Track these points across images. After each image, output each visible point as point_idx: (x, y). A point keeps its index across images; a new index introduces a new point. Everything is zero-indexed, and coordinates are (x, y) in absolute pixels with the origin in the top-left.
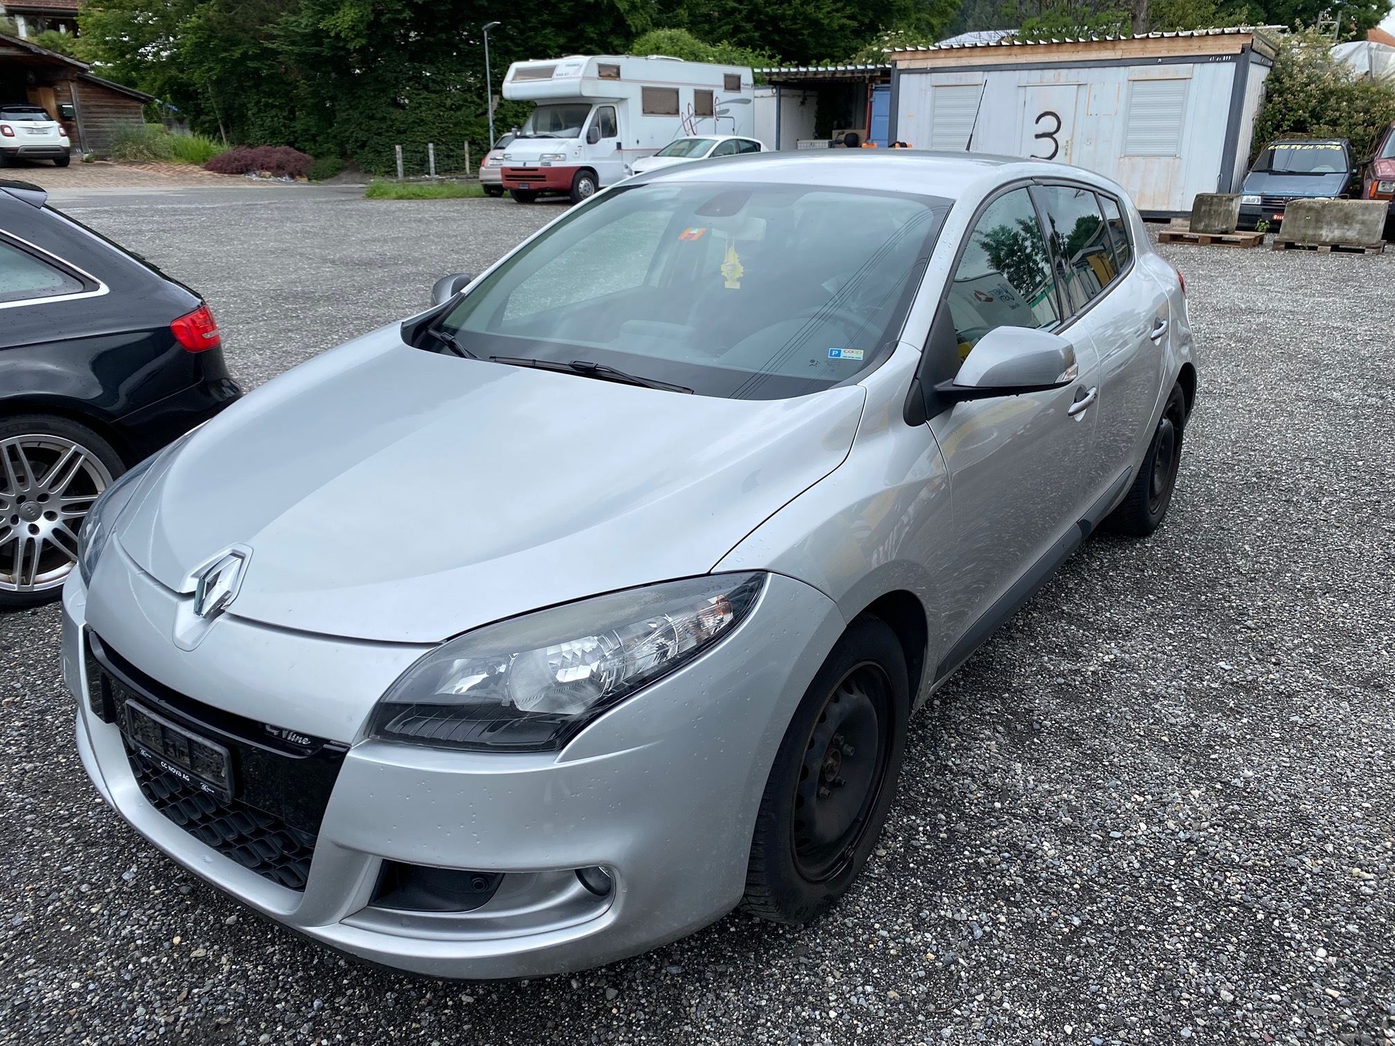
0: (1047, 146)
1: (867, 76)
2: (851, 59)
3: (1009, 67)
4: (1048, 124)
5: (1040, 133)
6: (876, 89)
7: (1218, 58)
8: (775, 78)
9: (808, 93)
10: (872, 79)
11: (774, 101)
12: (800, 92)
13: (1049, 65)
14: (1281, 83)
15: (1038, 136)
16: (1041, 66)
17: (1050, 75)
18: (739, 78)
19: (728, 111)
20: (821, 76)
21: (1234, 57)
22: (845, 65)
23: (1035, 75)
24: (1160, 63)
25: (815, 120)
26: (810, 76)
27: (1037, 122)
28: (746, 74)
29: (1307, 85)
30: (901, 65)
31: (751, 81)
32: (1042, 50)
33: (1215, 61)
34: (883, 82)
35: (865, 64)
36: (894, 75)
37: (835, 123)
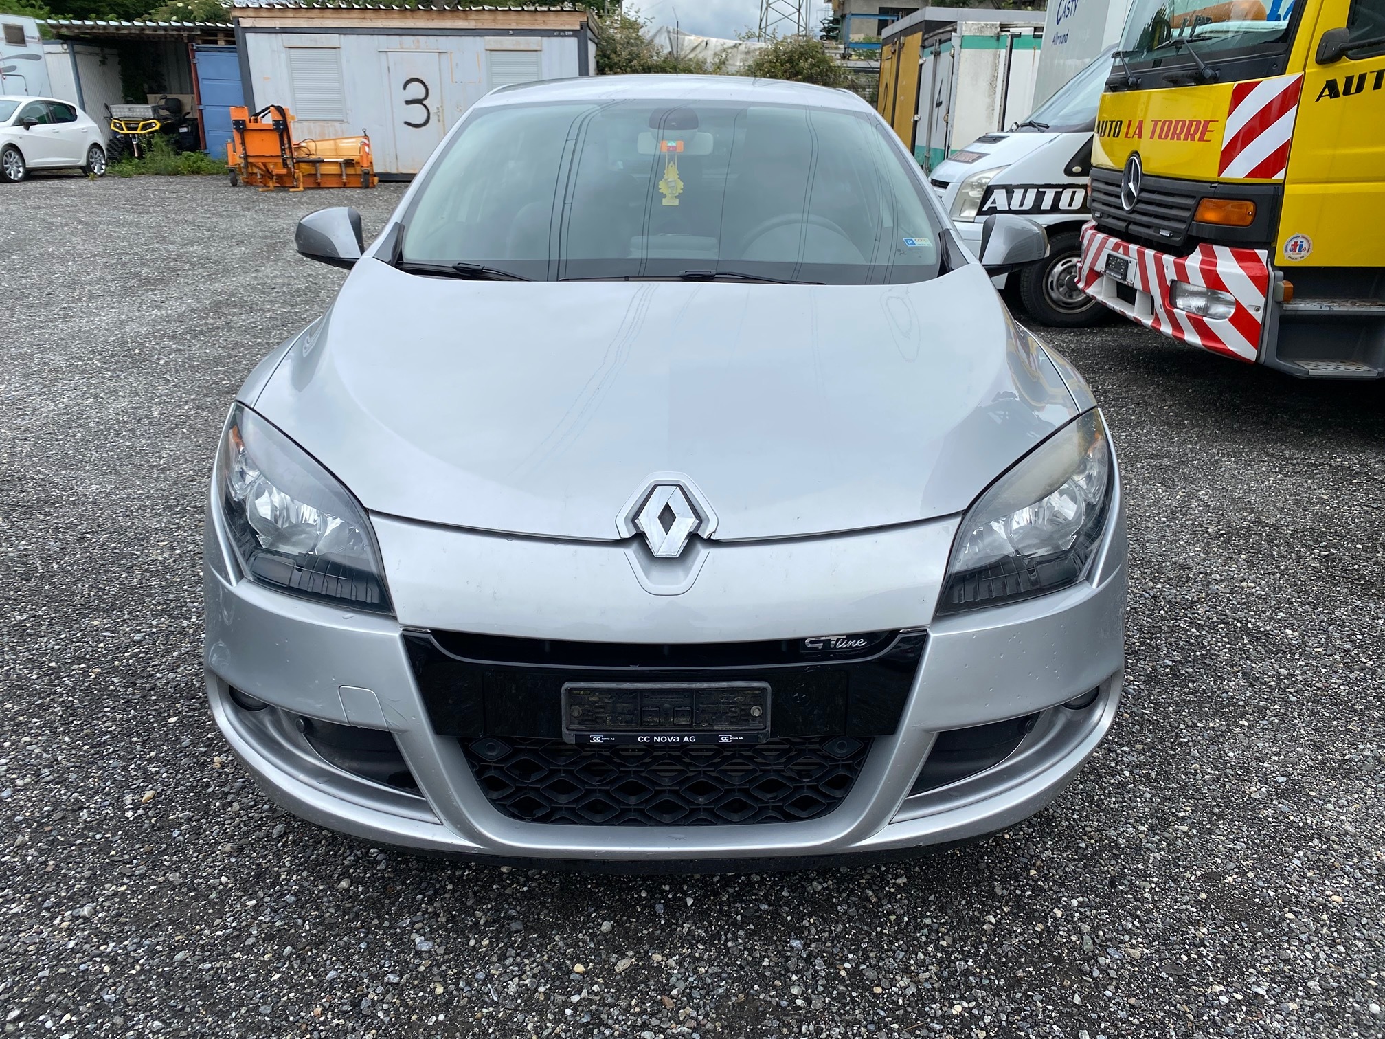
0: (417, 113)
1: (185, 34)
2: (150, 14)
3: (365, 31)
4: (416, 91)
5: (409, 99)
6: (198, 50)
7: (561, 33)
8: (64, 31)
9: (107, 51)
10: (192, 39)
11: (67, 59)
12: (97, 50)
13: (407, 32)
14: (609, 58)
15: (408, 103)
16: (400, 32)
17: (408, 41)
18: (21, 29)
19: (14, 68)
20: (126, 32)
21: (575, 33)
22: (144, 21)
23: (395, 41)
24: (511, 35)
25: (121, 83)
26: (112, 31)
27: (405, 88)
28: (30, 25)
29: (630, 61)
30: (245, 23)
31: (37, 34)
32: (396, 16)
33: (559, 36)
34: (205, 42)
35: (168, 21)
36: (239, 34)
37: (146, 86)
